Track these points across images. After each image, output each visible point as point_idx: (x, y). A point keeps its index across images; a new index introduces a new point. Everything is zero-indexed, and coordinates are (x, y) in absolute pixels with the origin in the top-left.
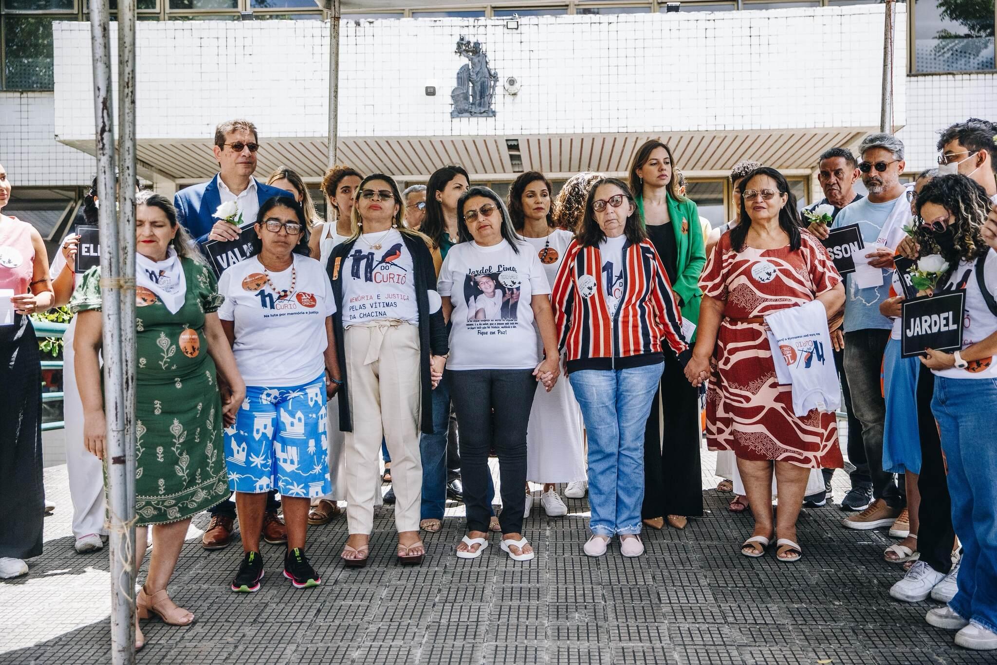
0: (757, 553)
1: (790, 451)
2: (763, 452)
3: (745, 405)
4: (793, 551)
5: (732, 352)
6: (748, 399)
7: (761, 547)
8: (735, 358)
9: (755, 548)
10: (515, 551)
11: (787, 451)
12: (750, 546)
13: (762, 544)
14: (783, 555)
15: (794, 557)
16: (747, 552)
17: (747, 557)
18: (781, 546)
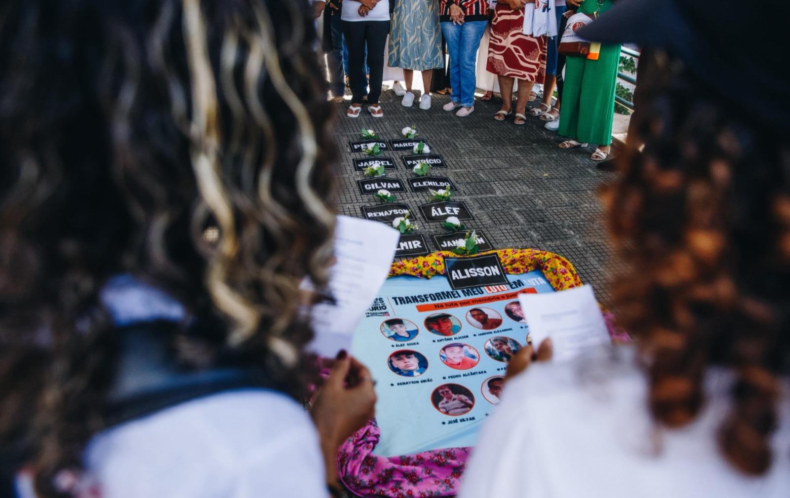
0: (501, 119)
1: (512, 71)
2: (499, 70)
3: (499, 44)
4: (522, 119)
5: (500, 15)
6: (501, 41)
7: (503, 116)
8: (500, 19)
9: (500, 116)
10: (374, 112)
11: (510, 71)
12: (499, 115)
13: (504, 115)
14: (517, 121)
15: (522, 123)
16: (497, 118)
17: (497, 120)
18: (517, 117)
